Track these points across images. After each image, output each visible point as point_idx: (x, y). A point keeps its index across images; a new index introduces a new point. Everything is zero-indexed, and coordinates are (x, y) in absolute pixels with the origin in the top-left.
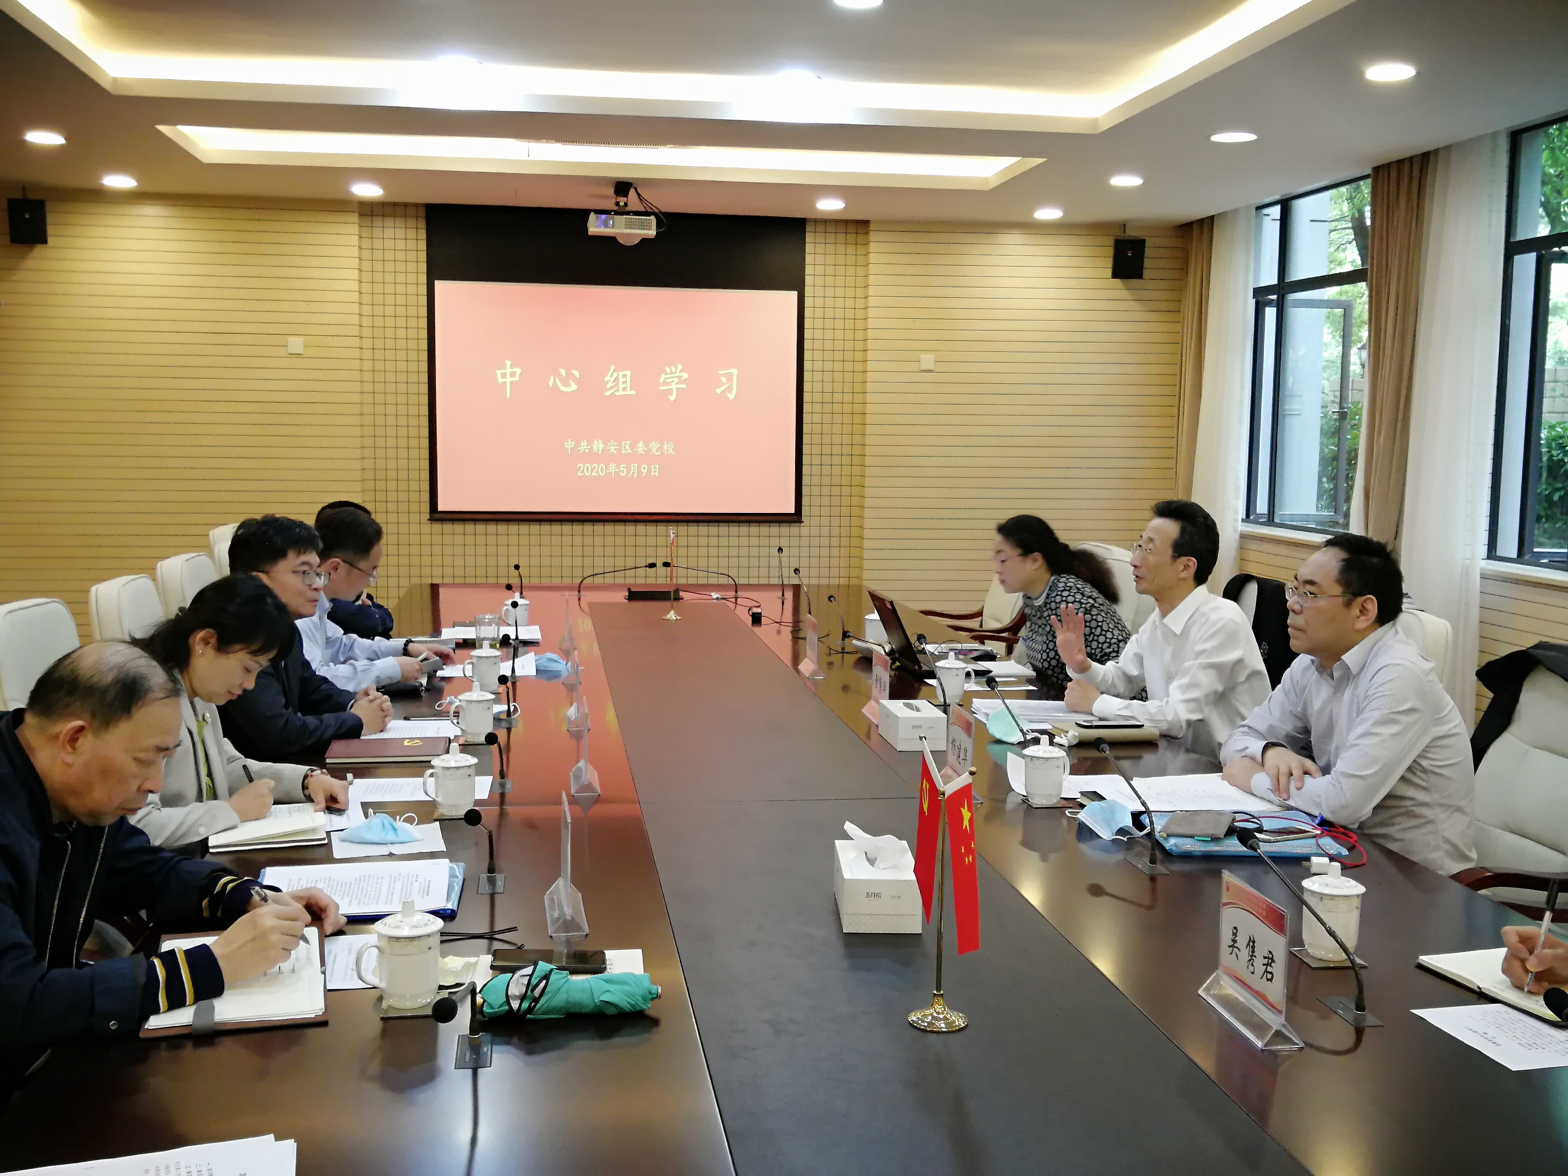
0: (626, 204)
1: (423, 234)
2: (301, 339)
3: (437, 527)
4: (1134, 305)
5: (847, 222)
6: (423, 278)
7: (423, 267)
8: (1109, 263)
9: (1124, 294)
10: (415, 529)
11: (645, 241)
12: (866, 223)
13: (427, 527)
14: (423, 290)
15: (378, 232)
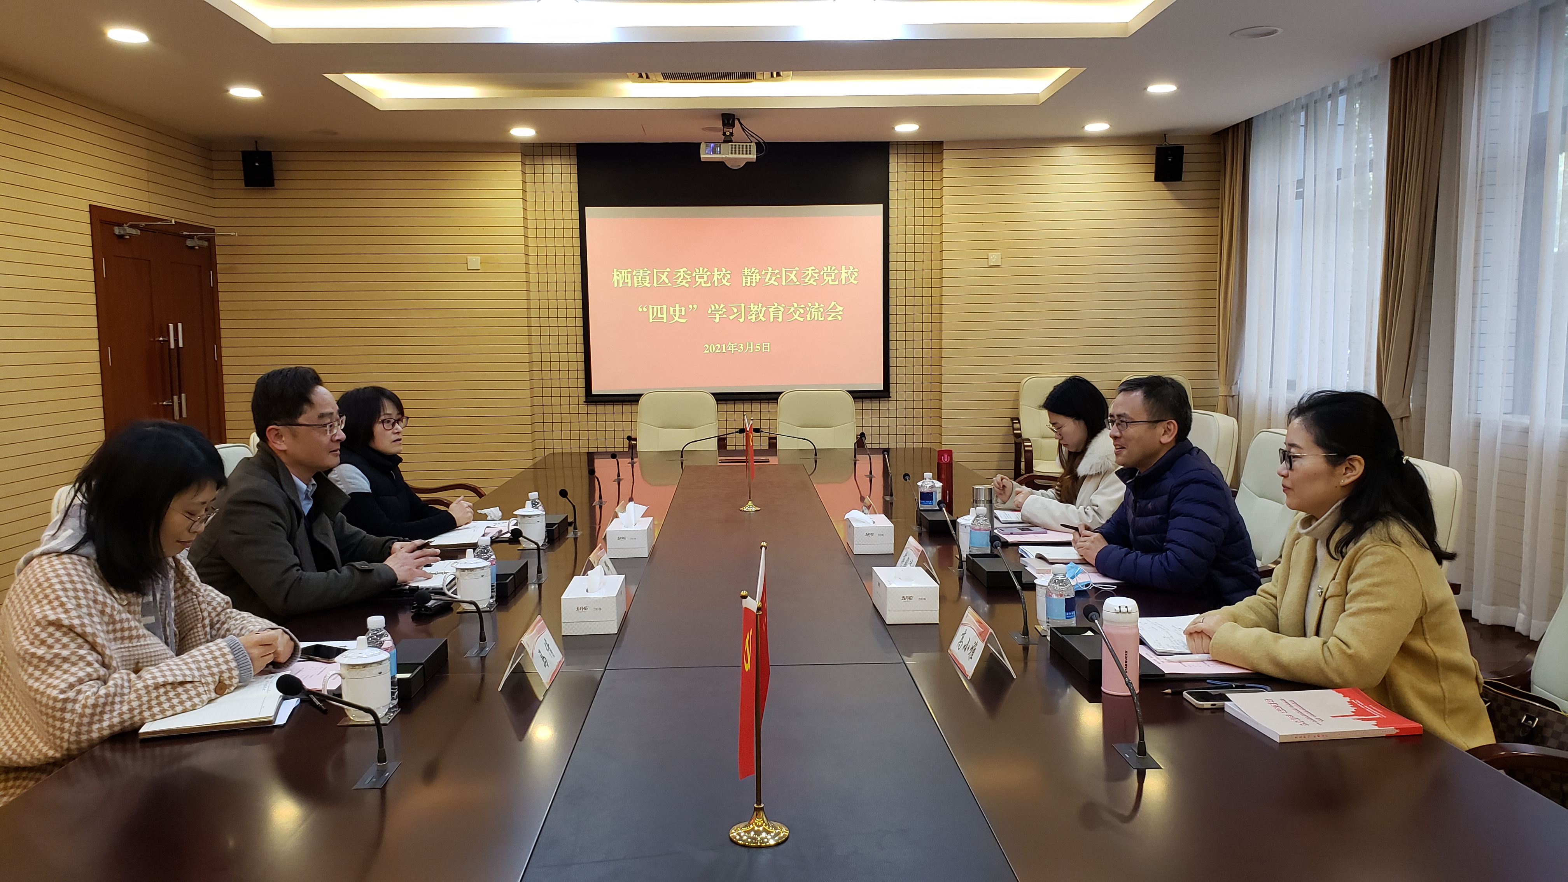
0: (732, 134)
1: (574, 169)
2: (478, 257)
3: (592, 408)
4: (1174, 204)
5: (924, 143)
6: (576, 206)
7: (575, 197)
8: (1152, 168)
9: (1167, 195)
10: (574, 409)
11: (748, 164)
12: (941, 143)
13: (584, 409)
14: (576, 215)
15: (539, 170)
